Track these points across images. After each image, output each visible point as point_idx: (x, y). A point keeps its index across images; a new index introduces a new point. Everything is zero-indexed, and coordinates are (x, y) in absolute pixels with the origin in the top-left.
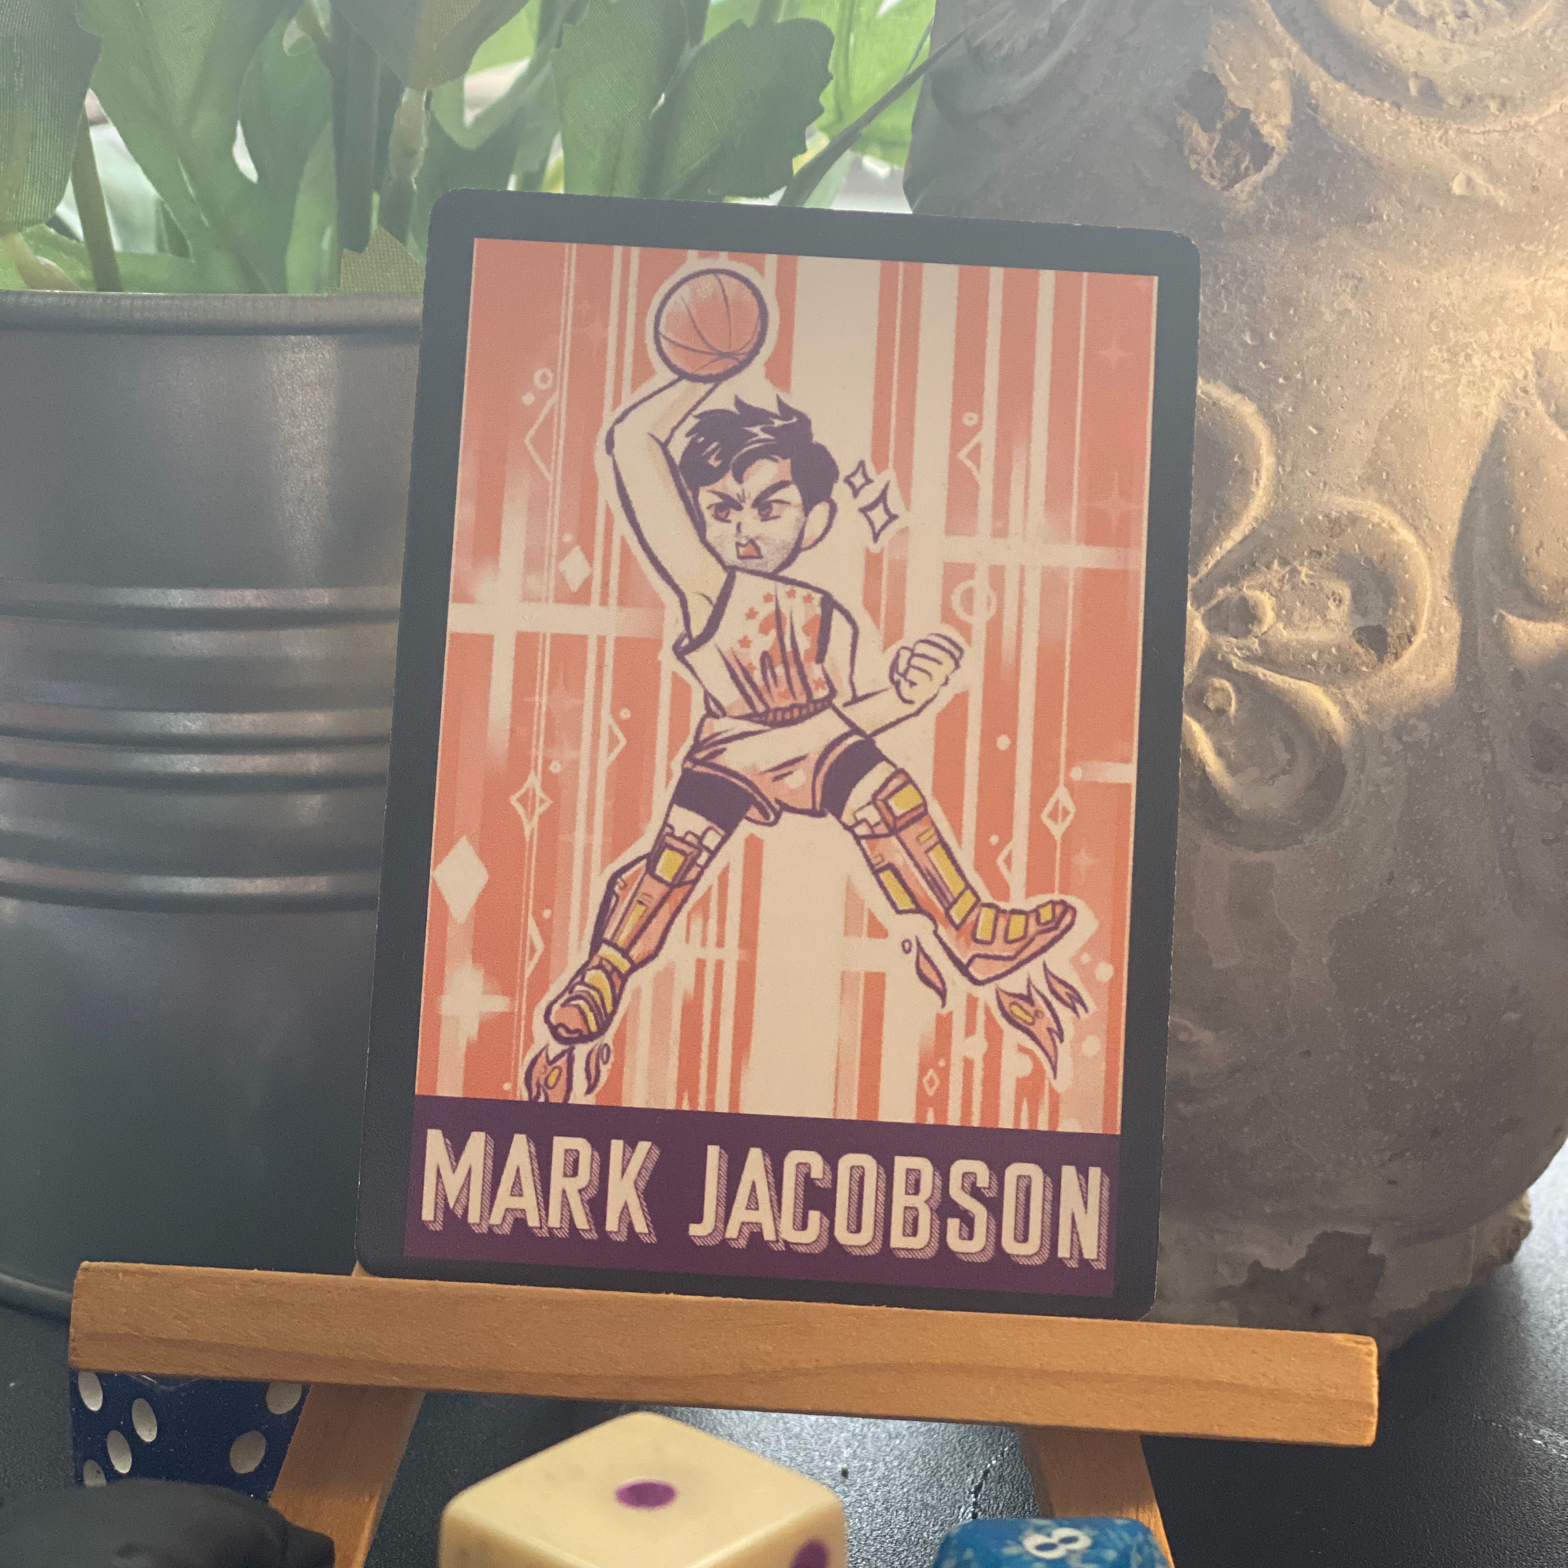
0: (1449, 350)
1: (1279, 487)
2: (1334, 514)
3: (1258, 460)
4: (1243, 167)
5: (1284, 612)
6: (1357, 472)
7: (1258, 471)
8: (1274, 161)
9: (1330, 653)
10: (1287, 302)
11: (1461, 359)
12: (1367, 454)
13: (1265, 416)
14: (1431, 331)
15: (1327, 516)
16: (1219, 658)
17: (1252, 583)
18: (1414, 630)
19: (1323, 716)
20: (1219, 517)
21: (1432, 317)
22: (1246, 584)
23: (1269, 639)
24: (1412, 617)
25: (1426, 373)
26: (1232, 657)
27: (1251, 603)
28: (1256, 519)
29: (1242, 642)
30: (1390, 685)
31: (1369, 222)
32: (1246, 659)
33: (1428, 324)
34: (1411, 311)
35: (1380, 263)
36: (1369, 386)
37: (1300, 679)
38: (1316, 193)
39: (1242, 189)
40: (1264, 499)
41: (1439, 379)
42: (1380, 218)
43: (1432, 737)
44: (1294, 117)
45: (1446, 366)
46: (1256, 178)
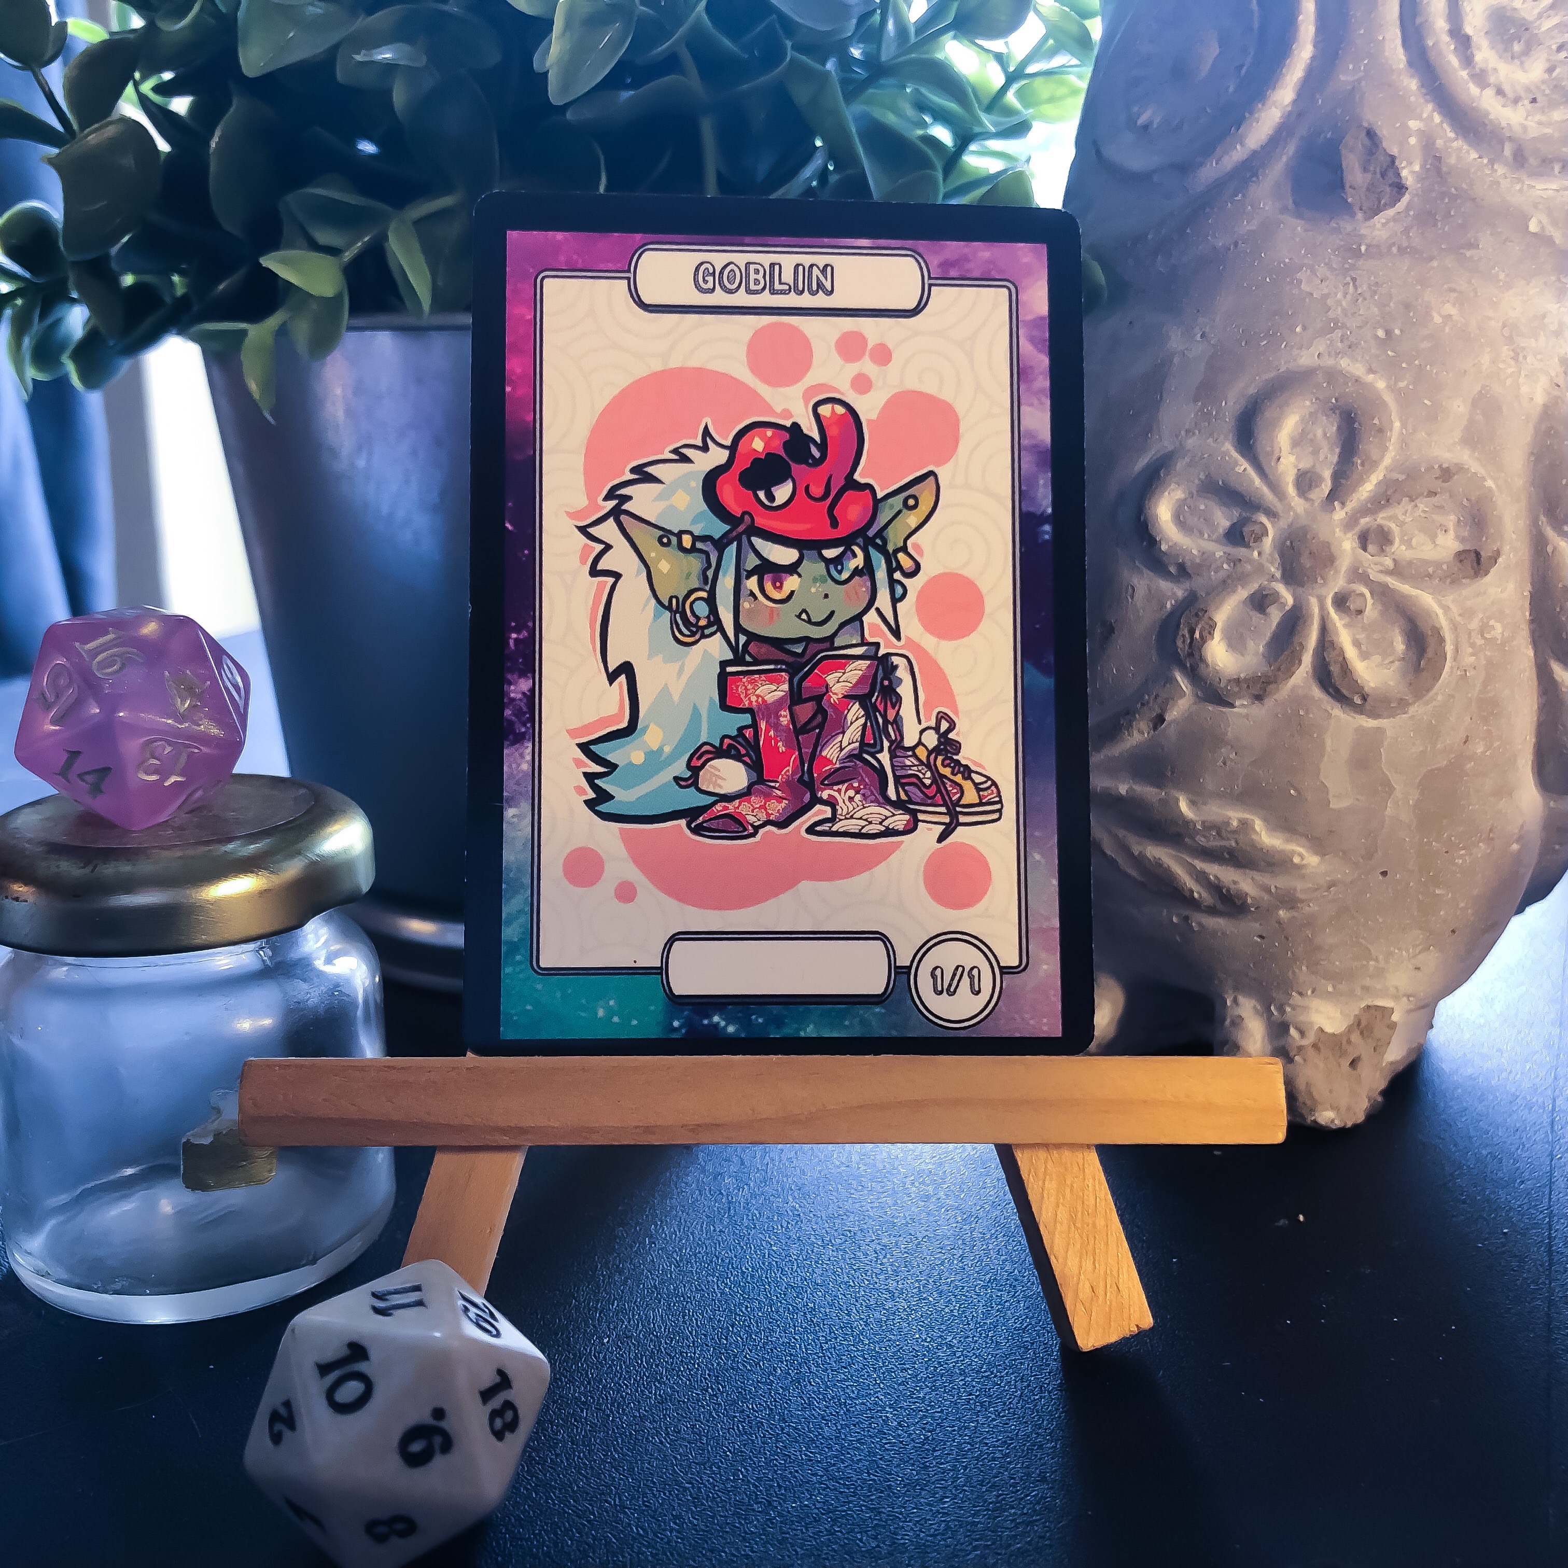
0: (1513, 350)
1: (1404, 443)
2: (1445, 466)
3: (1391, 423)
4: (1382, 203)
5: (1406, 538)
6: (1458, 434)
7: (1391, 430)
8: (1406, 199)
9: (1442, 569)
10: (1407, 306)
11: (1521, 358)
12: (1465, 422)
13: (1393, 391)
14: (1504, 336)
15: (1440, 466)
16: (1360, 571)
17: (1384, 515)
18: (1498, 554)
19: (1434, 616)
20: (1363, 464)
21: (1504, 326)
22: (1382, 515)
23: (1396, 558)
24: (1499, 544)
25: (1502, 366)
26: (1369, 571)
27: (1386, 529)
28: (1386, 468)
29: (1376, 559)
30: (1478, 595)
31: (1469, 249)
32: (1381, 572)
33: (1502, 330)
34: (1490, 319)
35: (1473, 281)
36: (1465, 371)
37: (1417, 588)
38: (1435, 225)
39: (1380, 219)
40: (1393, 453)
41: (1510, 371)
42: (1477, 247)
43: (1503, 635)
44: (1423, 166)
45: (1512, 362)
46: (1391, 212)
